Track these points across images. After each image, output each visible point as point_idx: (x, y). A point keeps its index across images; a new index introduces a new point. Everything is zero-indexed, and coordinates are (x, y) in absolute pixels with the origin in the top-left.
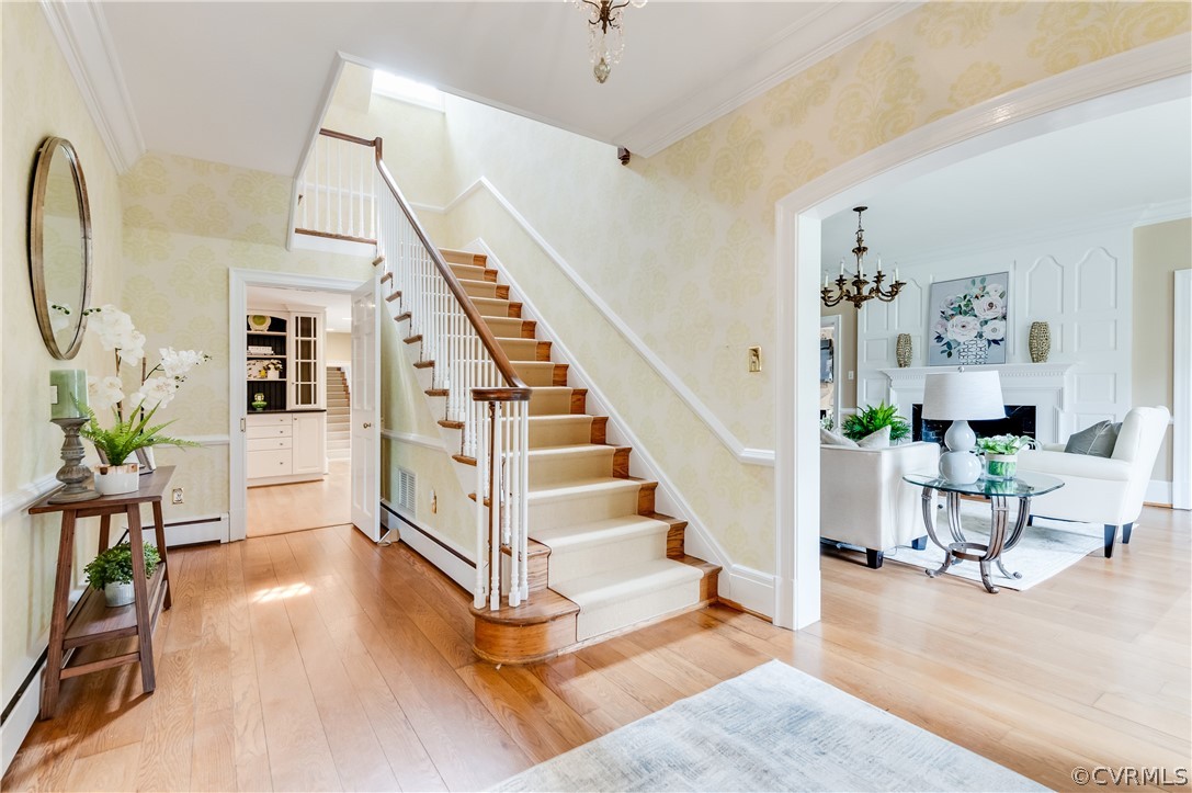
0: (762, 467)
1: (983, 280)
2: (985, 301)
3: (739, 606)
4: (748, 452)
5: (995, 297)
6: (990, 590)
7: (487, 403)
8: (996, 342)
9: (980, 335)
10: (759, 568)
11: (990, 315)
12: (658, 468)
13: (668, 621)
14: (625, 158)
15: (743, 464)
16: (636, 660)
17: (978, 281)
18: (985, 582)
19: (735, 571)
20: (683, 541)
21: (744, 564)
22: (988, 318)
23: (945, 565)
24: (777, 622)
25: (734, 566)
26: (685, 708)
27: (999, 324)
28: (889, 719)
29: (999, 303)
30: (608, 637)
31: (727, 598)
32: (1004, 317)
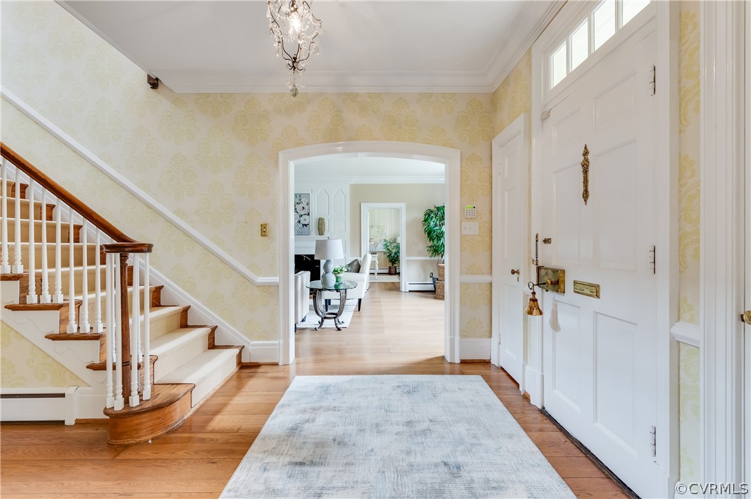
0: (270, 286)
1: (300, 196)
2: (301, 206)
3: (258, 363)
4: (261, 279)
5: (304, 205)
6: (339, 329)
7: (118, 255)
8: (306, 225)
9: (299, 222)
10: (268, 340)
11: (303, 212)
12: (190, 297)
13: (227, 382)
14: (154, 83)
15: (257, 286)
16: (232, 402)
17: (298, 196)
18: (337, 327)
19: (253, 345)
20: (214, 338)
21: (259, 339)
22: (303, 214)
23: (321, 323)
24: (281, 364)
25: (252, 343)
26: (283, 406)
27: (306, 217)
28: (350, 377)
29: (306, 207)
30: (205, 399)
31: (249, 361)
32: (309, 214)
